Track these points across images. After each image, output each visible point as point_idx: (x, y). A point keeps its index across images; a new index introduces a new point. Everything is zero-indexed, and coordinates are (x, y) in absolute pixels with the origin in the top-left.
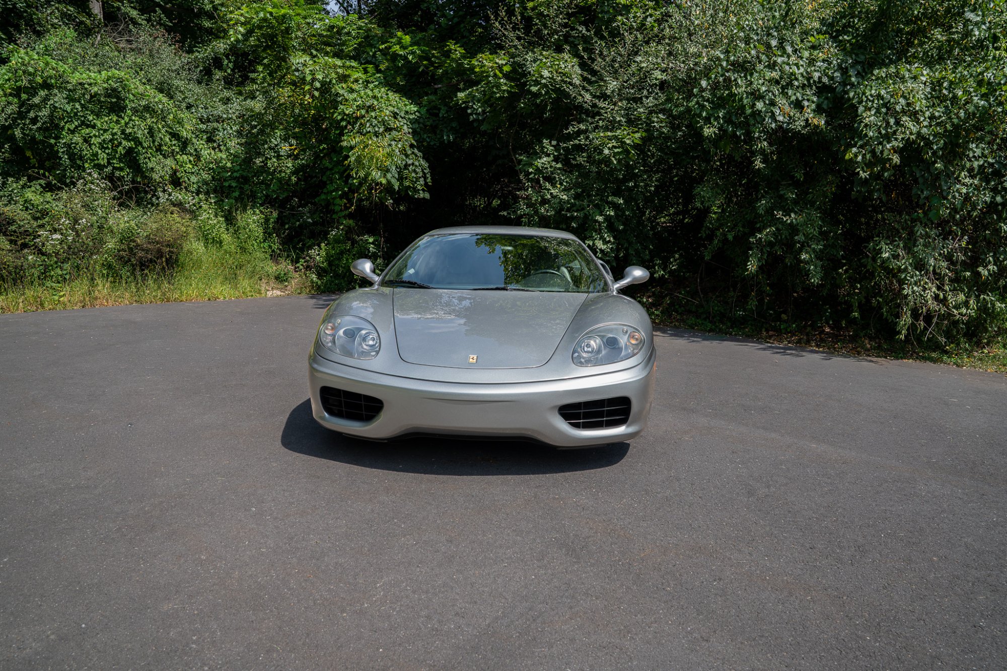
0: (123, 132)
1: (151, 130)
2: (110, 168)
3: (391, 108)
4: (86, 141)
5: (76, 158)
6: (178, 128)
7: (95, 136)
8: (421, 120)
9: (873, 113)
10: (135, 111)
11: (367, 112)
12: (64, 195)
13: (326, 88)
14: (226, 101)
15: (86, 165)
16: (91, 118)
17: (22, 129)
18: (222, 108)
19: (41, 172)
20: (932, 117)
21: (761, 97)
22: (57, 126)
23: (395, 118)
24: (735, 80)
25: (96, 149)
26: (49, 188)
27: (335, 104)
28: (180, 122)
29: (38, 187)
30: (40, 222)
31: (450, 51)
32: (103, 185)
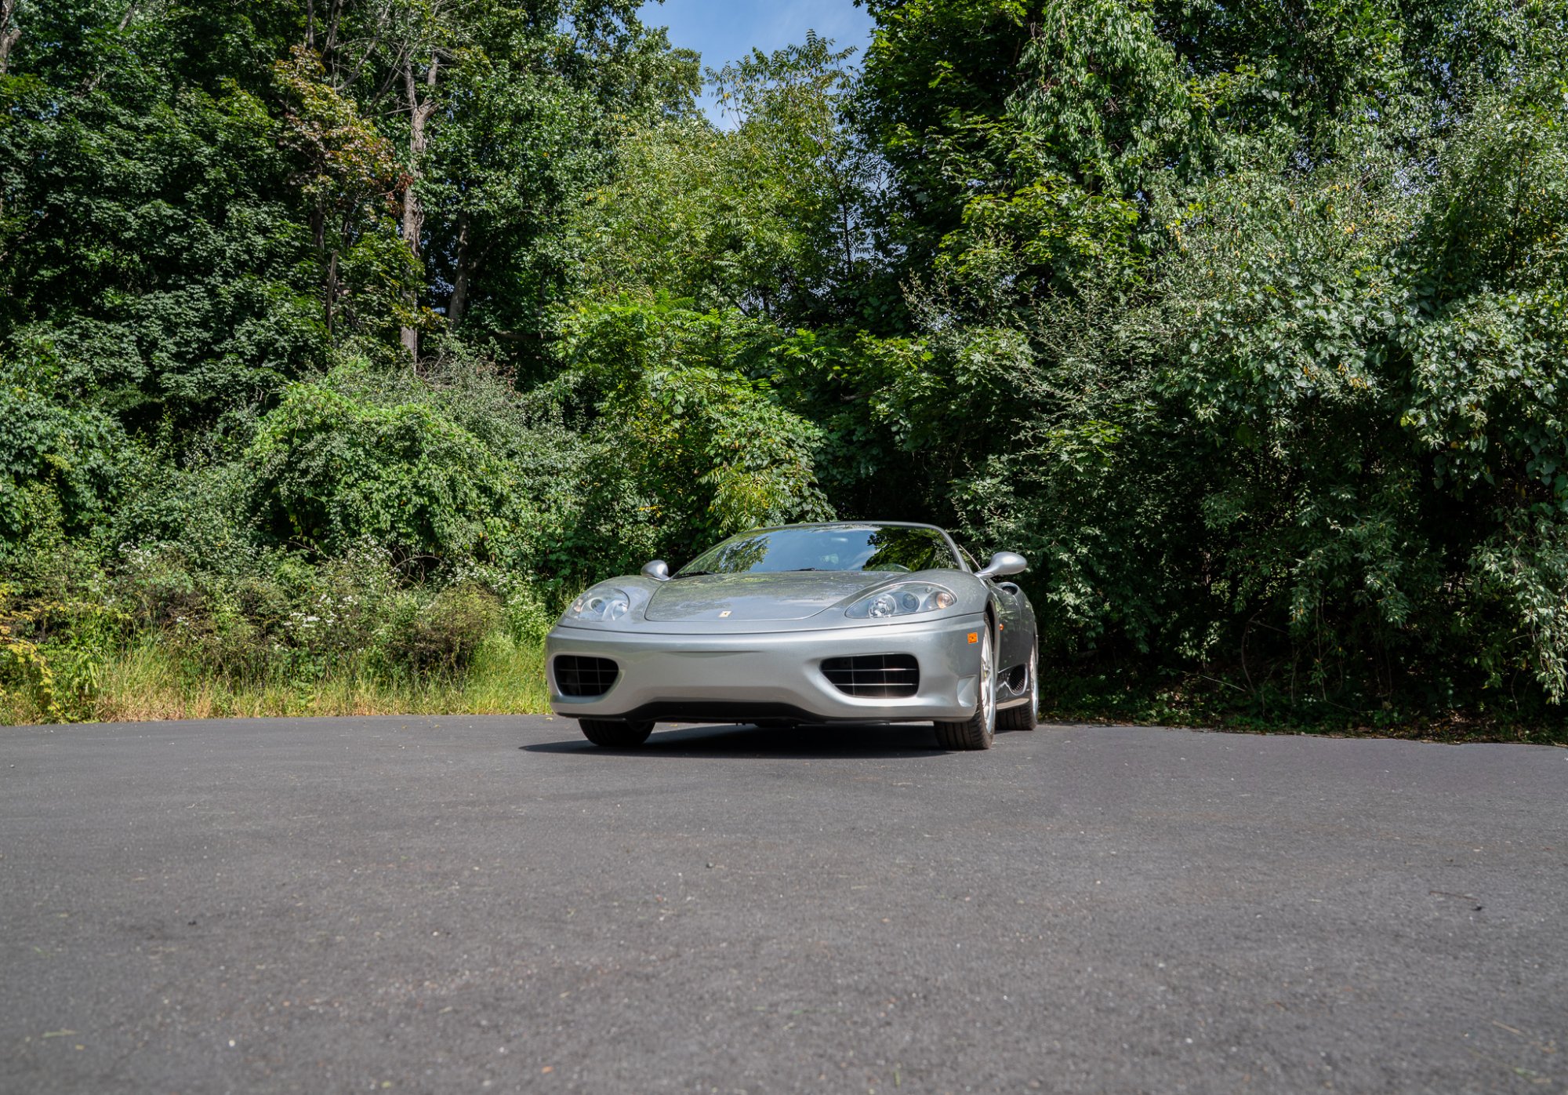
0: (415, 485)
1: (452, 482)
2: (394, 534)
3: (783, 434)
4: (366, 498)
5: (352, 522)
6: (489, 480)
7: (378, 490)
8: (830, 450)
9: (1434, 359)
10: (433, 455)
11: (749, 441)
12: (329, 567)
13: (691, 411)
14: (563, 446)
15: (363, 530)
16: (375, 467)
17: (290, 484)
18: (556, 455)
19: (305, 539)
20: (1526, 356)
21: (1271, 356)
22: (332, 479)
23: (790, 447)
24: (1236, 337)
25: (377, 507)
26: (311, 559)
27: (707, 434)
28: (493, 472)
29: (299, 558)
30: (295, 602)
31: (863, 344)
32: (382, 556)
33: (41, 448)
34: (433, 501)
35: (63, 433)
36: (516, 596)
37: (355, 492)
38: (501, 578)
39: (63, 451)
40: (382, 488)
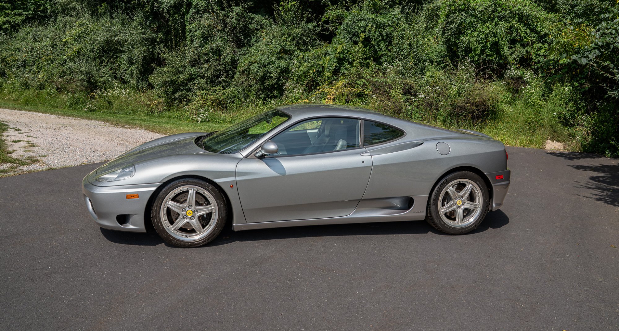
32: (470, 66)
33: (360, 31)
34: (499, 39)
35: (370, 25)
36: (528, 85)
37: (468, 37)
38: (528, 75)
39: (369, 31)
40: (478, 35)
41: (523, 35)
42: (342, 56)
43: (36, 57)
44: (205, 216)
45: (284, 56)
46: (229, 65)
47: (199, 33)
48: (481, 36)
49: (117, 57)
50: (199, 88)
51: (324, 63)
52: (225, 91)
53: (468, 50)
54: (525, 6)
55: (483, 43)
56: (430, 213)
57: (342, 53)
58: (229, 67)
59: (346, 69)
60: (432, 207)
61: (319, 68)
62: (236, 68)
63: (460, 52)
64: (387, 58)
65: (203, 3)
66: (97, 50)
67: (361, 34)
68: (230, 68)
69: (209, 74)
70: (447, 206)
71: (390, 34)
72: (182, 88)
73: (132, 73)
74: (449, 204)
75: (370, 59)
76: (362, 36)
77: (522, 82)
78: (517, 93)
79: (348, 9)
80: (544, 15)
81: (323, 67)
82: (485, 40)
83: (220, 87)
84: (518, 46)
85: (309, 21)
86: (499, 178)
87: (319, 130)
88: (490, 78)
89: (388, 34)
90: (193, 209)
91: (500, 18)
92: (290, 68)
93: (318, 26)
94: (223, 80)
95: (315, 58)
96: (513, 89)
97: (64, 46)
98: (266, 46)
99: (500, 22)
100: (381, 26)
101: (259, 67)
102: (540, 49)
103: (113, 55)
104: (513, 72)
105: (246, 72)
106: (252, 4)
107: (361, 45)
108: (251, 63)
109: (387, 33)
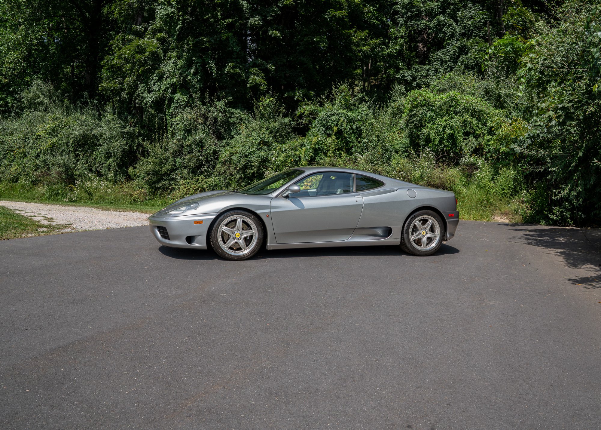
0: (449, 125)
32: (431, 154)
33: (333, 125)
34: (455, 132)
35: (342, 119)
36: (479, 170)
37: (428, 130)
38: (480, 162)
39: (342, 124)
40: (437, 127)
41: (475, 128)
42: (317, 146)
43: (7, 150)
44: (248, 238)
45: (264, 147)
46: (211, 156)
47: (181, 126)
48: (439, 129)
49: (93, 151)
50: (181, 178)
51: (300, 153)
52: (207, 180)
53: (428, 140)
54: (477, 102)
55: (441, 135)
56: (404, 240)
57: (317, 143)
58: (211, 157)
59: (321, 158)
60: (405, 235)
61: (296, 158)
62: (217, 159)
63: (422, 142)
64: (357, 149)
65: (185, 99)
66: (72, 144)
67: (334, 127)
68: (212, 159)
69: (192, 164)
70: (415, 235)
71: (360, 127)
72: (165, 178)
73: (109, 165)
74: (417, 234)
75: (342, 150)
76: (335, 129)
77: (475, 168)
78: (471, 177)
79: (321, 104)
80: (492, 110)
81: (300, 157)
82: (443, 133)
83: (202, 176)
84: (471, 137)
85: (285, 116)
86: (451, 216)
87: (317, 190)
88: (448, 165)
89: (358, 128)
90: (240, 232)
91: (456, 113)
92: (269, 158)
93: (293, 120)
94: (205, 170)
95: (292, 149)
96: (468, 175)
97: (36, 139)
98: (246, 138)
99: (455, 117)
100: (350, 121)
101: (241, 157)
102: (489, 140)
103: (89, 149)
104: (467, 159)
105: (227, 162)
106: (231, 99)
107: (334, 137)
108: (232, 154)
109: (356, 126)
